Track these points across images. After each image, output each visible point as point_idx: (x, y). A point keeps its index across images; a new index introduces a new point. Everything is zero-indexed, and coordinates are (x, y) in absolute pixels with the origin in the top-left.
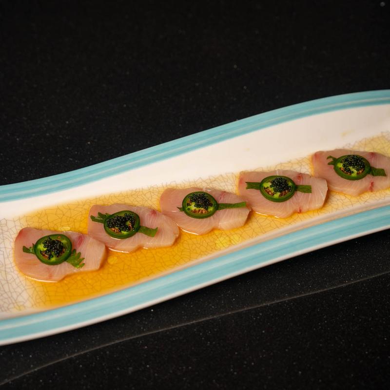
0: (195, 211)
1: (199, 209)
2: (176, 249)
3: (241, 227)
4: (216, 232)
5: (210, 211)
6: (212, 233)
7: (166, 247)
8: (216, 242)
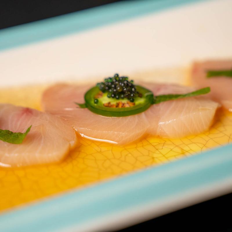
0: (109, 105)
1: (118, 101)
2: (68, 167)
3: (204, 132)
4: (153, 141)
5: (140, 104)
6: (145, 143)
7: (47, 165)
8: (155, 155)
